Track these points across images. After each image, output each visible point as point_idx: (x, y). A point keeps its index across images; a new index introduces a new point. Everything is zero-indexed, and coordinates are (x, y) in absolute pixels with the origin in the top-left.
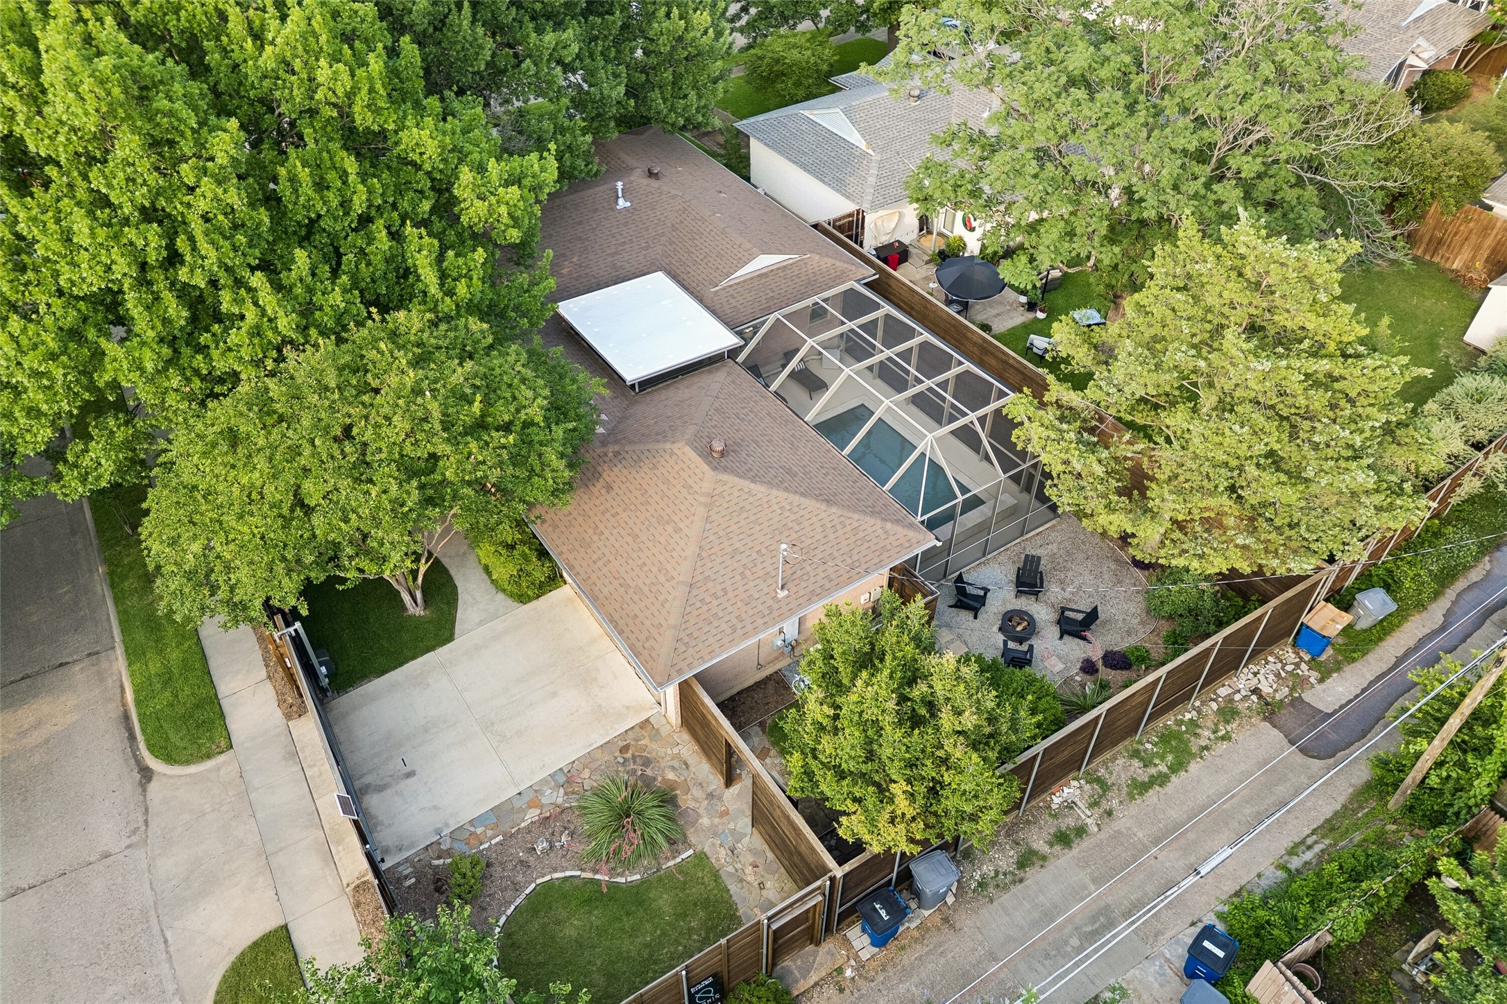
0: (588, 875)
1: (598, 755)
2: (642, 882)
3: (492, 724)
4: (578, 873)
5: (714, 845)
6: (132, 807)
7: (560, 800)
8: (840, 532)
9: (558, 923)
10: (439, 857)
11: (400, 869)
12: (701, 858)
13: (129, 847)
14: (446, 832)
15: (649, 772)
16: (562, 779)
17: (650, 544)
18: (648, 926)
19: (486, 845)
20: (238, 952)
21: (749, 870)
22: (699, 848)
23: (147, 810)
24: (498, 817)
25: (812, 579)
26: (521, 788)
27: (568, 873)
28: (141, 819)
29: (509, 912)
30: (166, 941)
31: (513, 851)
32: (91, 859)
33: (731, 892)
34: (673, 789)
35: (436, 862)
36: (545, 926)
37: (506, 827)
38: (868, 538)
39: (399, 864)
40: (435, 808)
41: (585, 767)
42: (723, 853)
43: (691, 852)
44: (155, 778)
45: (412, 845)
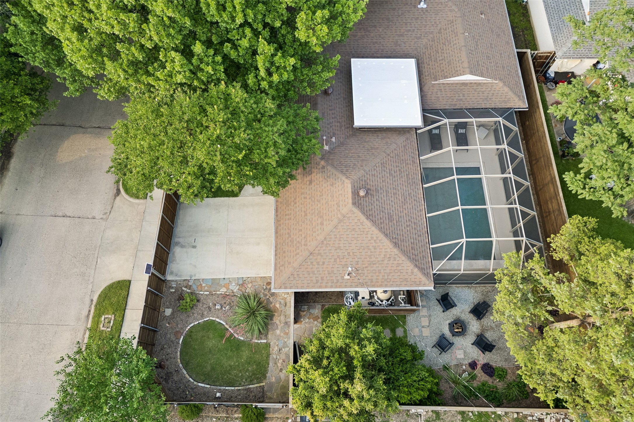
0: (227, 327)
1: (259, 280)
2: (243, 341)
3: (231, 243)
4: (224, 324)
5: (275, 343)
6: (109, 203)
7: (235, 291)
8: (391, 262)
9: (208, 338)
10: (186, 287)
11: (172, 283)
12: (268, 345)
13: (102, 218)
14: (193, 278)
15: (271, 299)
16: (241, 282)
17: (309, 223)
18: (235, 359)
19: (202, 293)
20: (114, 281)
21: (281, 361)
22: (270, 341)
23: (112, 207)
24: (212, 283)
25: (364, 277)
26: (226, 277)
27: (221, 322)
28: (109, 210)
29: (196, 323)
30: (97, 262)
31: (209, 301)
32: (89, 217)
33: (269, 366)
34: (275, 312)
35: (184, 288)
36: (203, 337)
37: (212, 289)
38: (402, 271)
39: (173, 281)
40: (195, 266)
41: (251, 282)
42: (276, 348)
43: (265, 341)
44: (120, 195)
45: (180, 276)
